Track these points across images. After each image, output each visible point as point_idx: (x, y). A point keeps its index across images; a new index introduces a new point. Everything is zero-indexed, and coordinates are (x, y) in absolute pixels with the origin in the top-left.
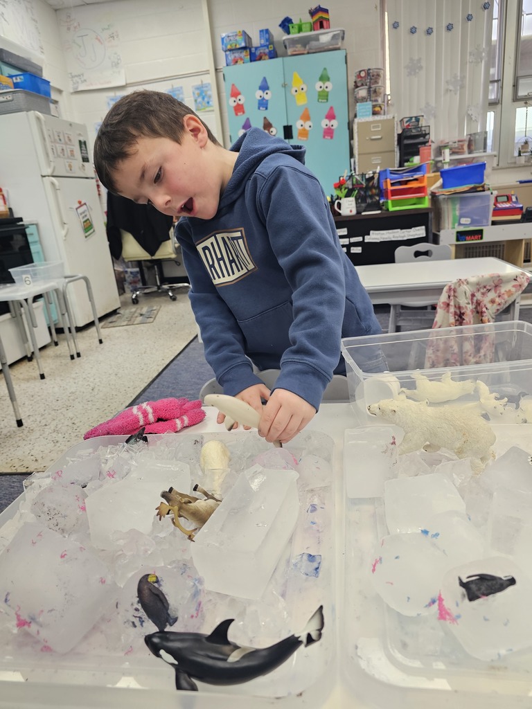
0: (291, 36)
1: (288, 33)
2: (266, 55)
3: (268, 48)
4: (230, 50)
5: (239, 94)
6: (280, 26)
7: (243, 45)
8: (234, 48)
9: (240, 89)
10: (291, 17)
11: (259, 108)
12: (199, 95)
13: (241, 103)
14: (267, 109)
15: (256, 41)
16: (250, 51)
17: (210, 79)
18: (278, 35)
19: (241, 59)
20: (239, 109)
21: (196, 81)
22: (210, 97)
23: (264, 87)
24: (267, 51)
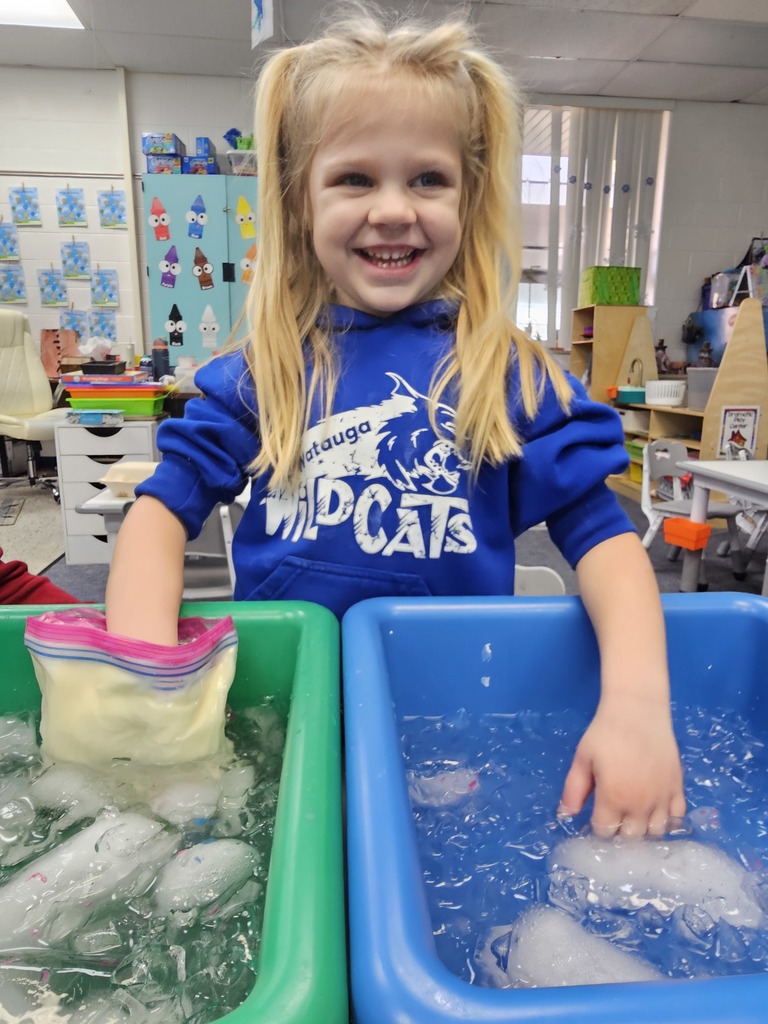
0: (238, 151)
1: (236, 147)
2: (203, 168)
3: (207, 160)
4: (154, 155)
5: (163, 212)
6: (225, 137)
7: (172, 151)
8: (159, 152)
9: (165, 205)
10: (239, 129)
11: (190, 235)
12: (108, 204)
13: (164, 223)
14: (200, 237)
15: (191, 150)
16: (182, 160)
17: (124, 186)
18: (223, 148)
19: (169, 168)
20: (162, 231)
21: (106, 186)
22: (123, 209)
23: (199, 209)
24: (205, 163)
